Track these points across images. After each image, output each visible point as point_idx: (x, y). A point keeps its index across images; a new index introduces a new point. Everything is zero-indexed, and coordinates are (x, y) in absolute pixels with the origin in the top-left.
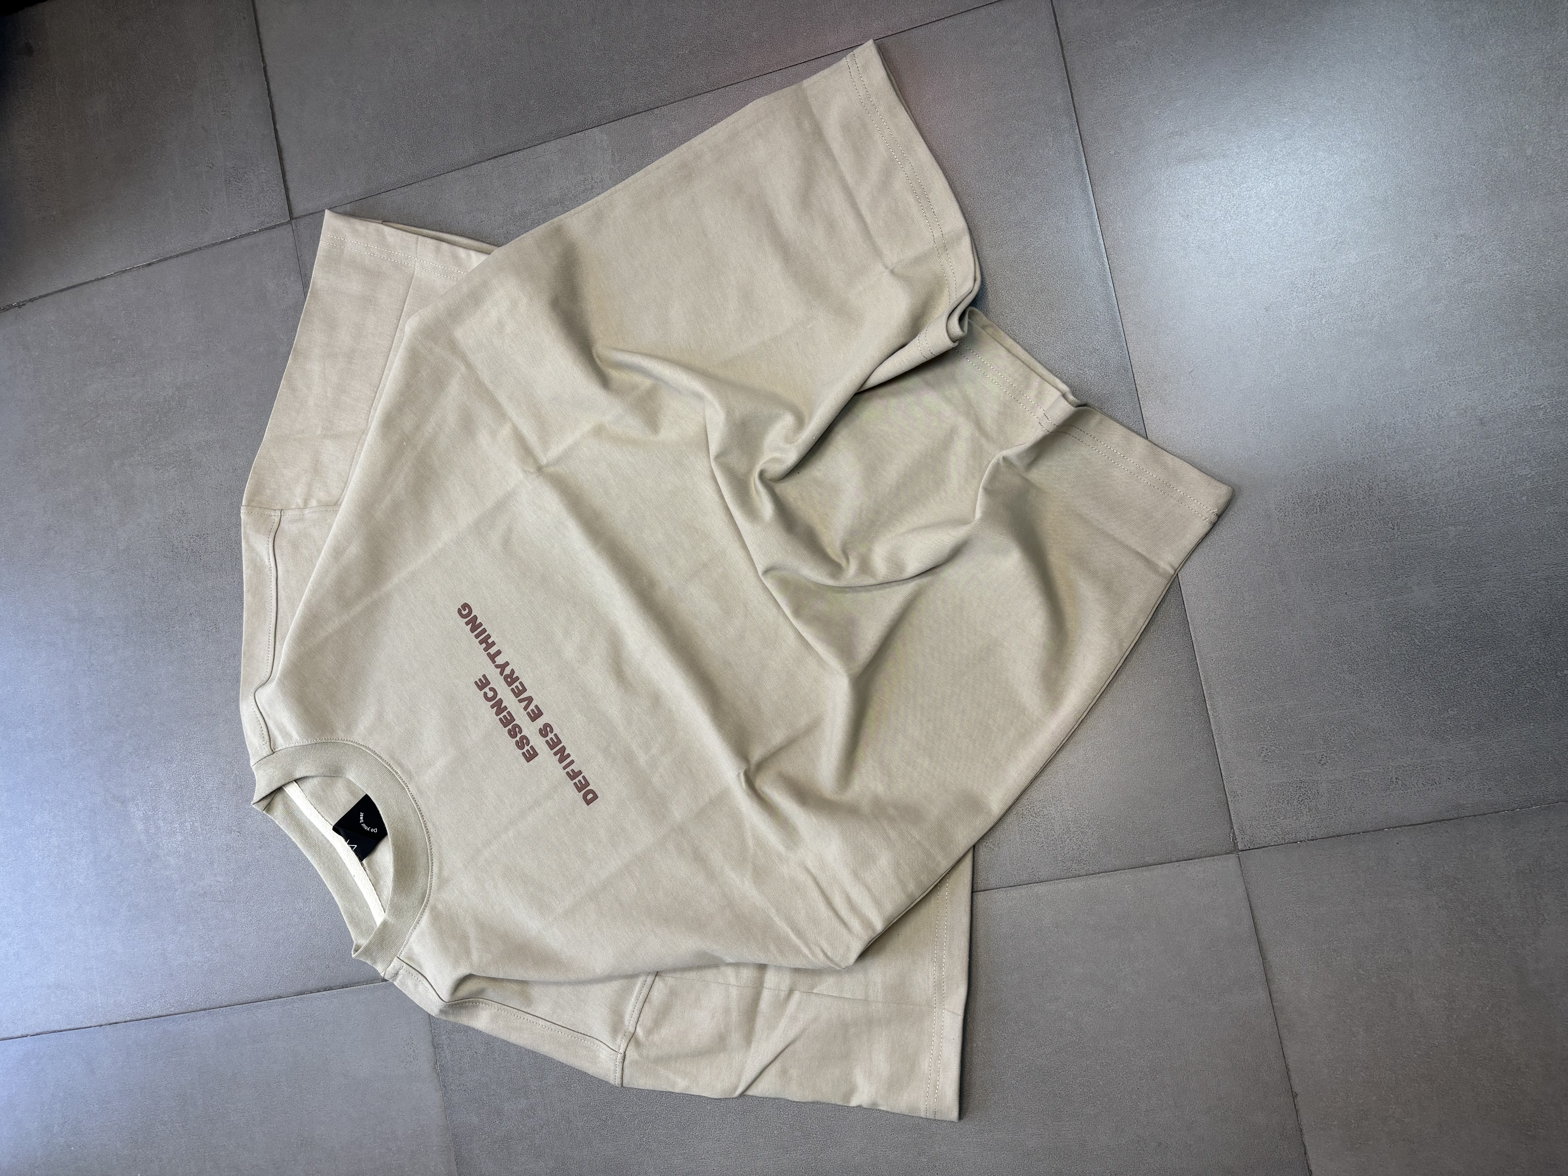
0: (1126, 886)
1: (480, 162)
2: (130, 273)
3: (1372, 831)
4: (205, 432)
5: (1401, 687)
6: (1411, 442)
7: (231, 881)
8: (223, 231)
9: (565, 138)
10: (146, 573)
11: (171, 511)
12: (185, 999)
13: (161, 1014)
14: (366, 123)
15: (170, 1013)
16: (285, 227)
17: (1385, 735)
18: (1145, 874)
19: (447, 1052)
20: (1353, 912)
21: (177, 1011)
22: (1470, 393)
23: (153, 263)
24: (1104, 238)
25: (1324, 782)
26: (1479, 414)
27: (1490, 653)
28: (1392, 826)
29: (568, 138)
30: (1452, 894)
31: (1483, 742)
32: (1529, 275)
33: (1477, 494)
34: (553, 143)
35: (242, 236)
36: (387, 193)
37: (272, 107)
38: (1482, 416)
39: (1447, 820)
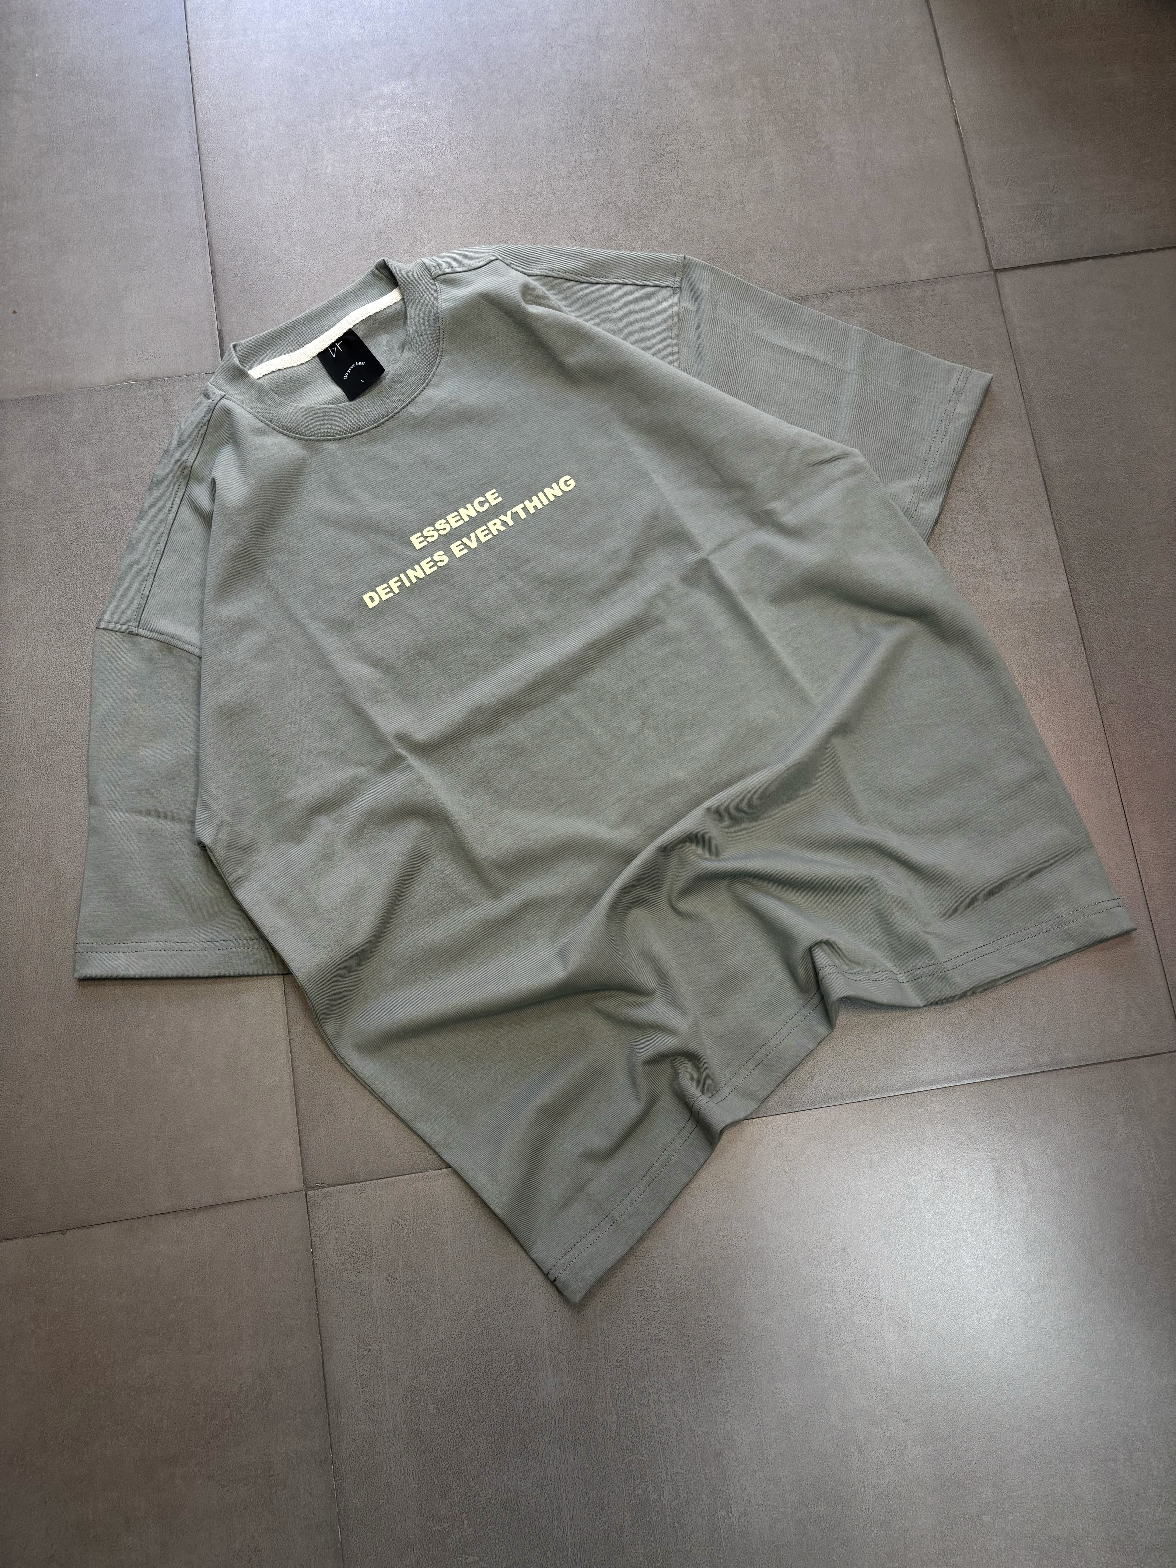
0: (277, 1078)
1: (1041, 467)
2: (949, 103)
3: (319, 1323)
4: (782, 173)
5: (460, 1360)
6: (702, 1384)
7: (327, 181)
8: (987, 200)
9: (1060, 554)
10: (642, 107)
11: (704, 134)
12: (210, 129)
13: (197, 104)
14: (1088, 352)
15: (197, 114)
16: (987, 263)
17: (413, 1341)
18: (288, 1097)
19: (145, 392)
20: (240, 1299)
21: (199, 120)
22: (748, 1445)
23: (958, 127)
24: (924, 1092)
25: (370, 1279)
26: (726, 1452)
27: (489, 1449)
28: (323, 1342)
29: (1060, 557)
30: (253, 1397)
31: (401, 1437)
32: (862, 1511)
33: (647, 1445)
34: (1055, 542)
35: (980, 219)
36: (1015, 370)
37: (1111, 256)
38: (724, 1454)
39: (326, 1396)
